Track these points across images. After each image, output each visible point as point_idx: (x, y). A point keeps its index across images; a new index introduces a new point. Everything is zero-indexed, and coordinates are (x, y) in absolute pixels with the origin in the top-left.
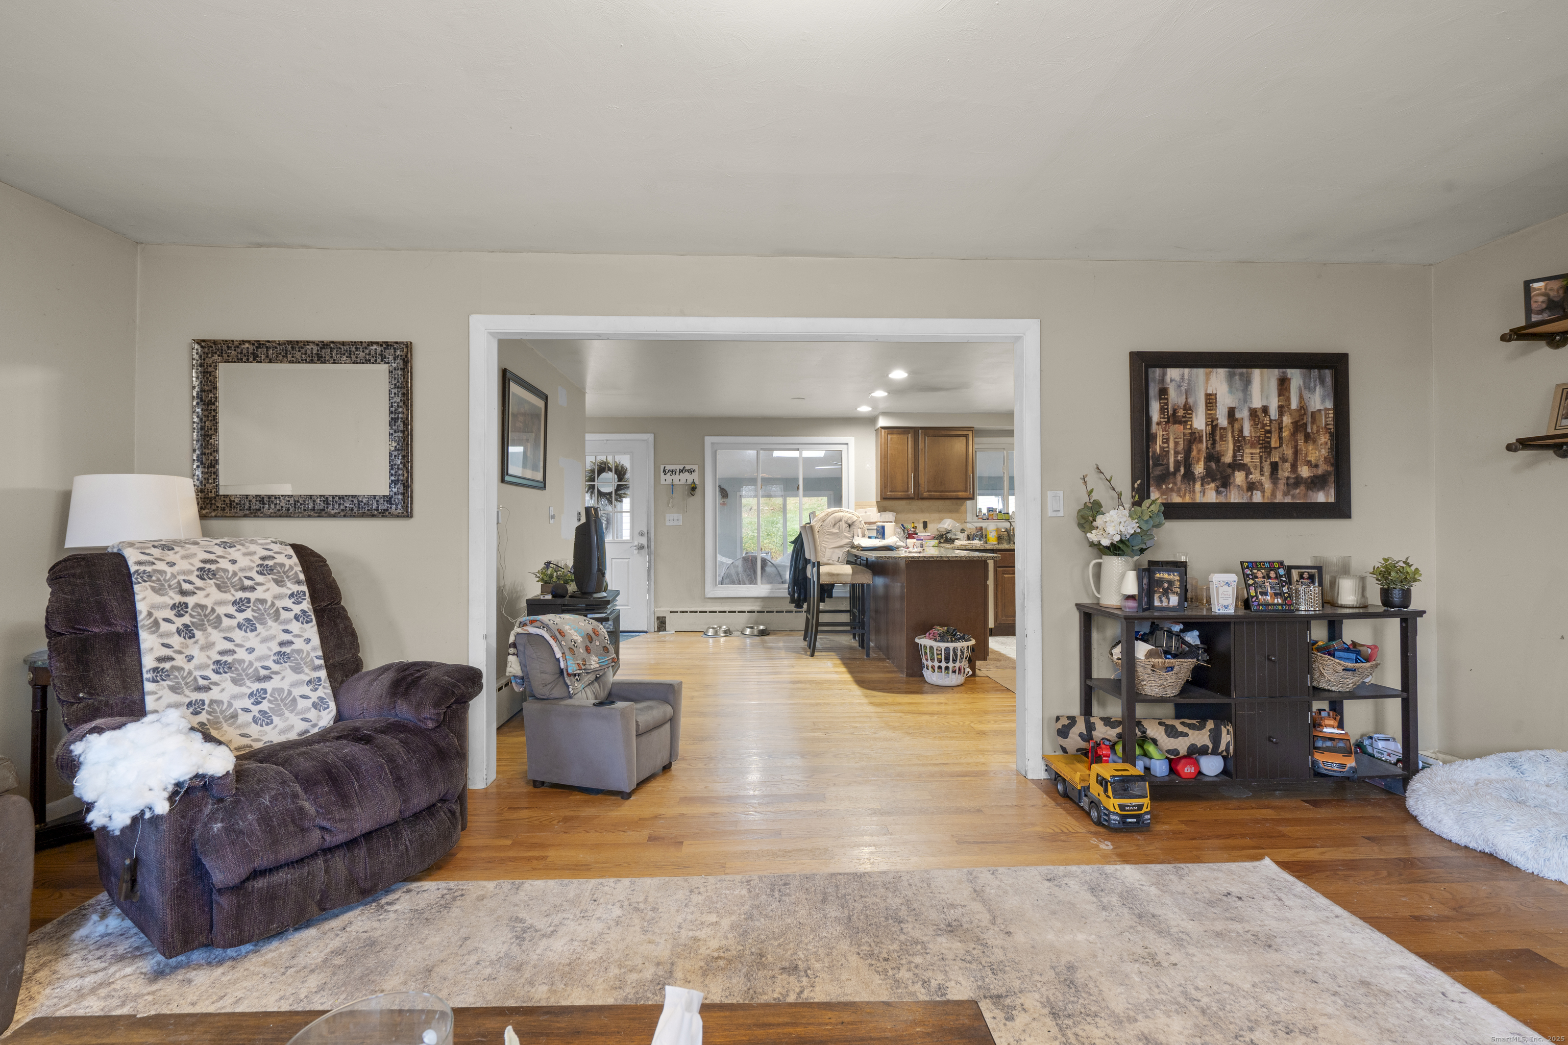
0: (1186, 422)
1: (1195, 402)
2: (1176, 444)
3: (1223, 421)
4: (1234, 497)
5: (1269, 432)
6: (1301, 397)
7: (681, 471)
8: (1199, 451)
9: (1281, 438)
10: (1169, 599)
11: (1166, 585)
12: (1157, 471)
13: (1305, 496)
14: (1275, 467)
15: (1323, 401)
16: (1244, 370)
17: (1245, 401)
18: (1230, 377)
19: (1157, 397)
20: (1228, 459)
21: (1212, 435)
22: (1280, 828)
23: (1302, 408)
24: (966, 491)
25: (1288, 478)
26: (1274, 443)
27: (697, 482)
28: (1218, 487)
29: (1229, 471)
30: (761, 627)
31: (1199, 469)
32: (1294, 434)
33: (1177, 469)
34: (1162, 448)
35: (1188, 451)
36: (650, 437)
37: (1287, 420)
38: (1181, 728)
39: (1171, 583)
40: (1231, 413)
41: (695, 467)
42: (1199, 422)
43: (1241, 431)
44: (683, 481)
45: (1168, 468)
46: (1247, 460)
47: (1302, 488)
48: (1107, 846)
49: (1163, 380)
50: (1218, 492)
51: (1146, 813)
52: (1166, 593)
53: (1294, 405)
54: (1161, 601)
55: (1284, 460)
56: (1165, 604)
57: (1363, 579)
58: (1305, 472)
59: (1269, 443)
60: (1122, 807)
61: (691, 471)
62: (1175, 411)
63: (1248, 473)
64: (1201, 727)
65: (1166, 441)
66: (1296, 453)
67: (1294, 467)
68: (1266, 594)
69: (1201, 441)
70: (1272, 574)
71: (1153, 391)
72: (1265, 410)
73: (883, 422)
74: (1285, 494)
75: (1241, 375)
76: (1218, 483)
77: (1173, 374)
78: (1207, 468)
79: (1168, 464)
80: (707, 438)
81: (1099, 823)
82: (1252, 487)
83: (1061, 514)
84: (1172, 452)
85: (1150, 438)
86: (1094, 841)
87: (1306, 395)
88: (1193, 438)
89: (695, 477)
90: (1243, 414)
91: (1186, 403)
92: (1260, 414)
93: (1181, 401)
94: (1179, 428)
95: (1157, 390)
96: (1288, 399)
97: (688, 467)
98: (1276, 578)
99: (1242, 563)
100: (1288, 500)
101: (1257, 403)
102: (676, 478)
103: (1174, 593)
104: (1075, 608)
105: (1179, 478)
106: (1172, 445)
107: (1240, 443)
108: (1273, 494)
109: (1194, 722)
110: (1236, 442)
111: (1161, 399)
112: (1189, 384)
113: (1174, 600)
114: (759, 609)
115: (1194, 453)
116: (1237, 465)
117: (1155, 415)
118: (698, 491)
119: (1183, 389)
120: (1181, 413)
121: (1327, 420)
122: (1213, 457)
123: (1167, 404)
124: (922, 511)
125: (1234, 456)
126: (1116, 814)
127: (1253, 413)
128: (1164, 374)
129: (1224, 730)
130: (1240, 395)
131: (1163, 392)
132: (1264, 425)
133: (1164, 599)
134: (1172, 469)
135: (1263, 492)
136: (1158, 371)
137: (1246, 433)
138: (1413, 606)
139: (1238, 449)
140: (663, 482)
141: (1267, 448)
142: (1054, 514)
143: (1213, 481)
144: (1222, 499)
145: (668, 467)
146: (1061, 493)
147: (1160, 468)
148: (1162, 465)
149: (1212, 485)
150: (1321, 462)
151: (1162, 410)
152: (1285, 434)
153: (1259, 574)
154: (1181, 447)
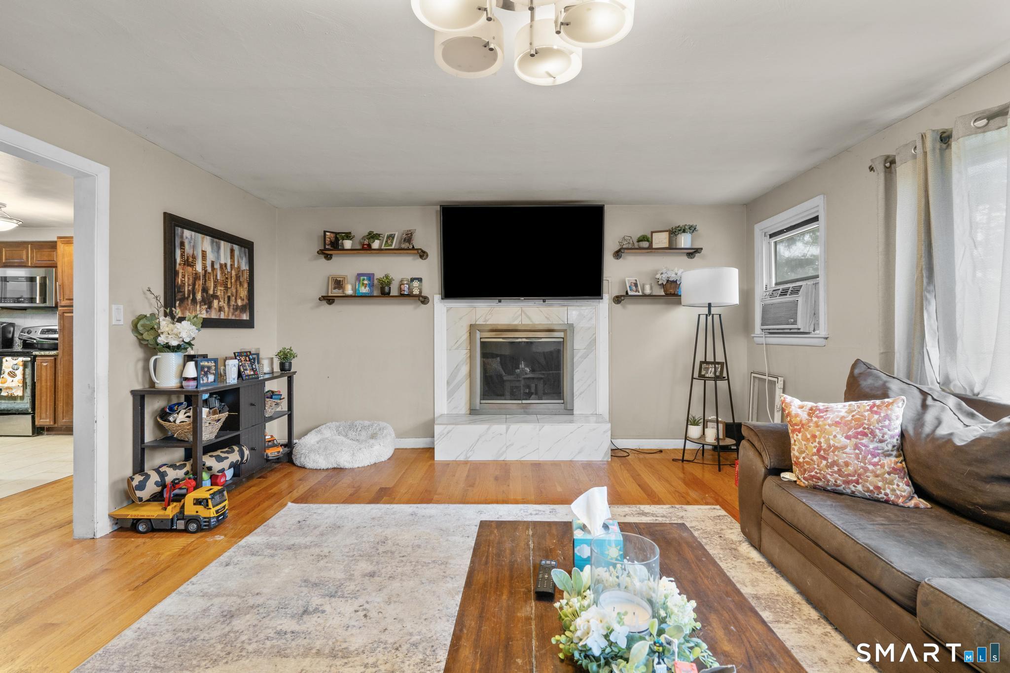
0: (193, 266)
1: (197, 255)
2: (189, 278)
3: (209, 269)
4: (214, 315)
5: (227, 278)
6: (238, 262)
8: (199, 285)
9: (231, 283)
10: (208, 378)
11: (206, 369)
12: (179, 296)
13: (240, 316)
14: (229, 298)
15: (245, 266)
16: (218, 240)
17: (218, 259)
18: (212, 242)
19: (179, 246)
20: (211, 292)
21: (205, 276)
23: (239, 267)
25: (233, 305)
26: (229, 286)
28: (207, 308)
29: (212, 299)
31: (199, 297)
32: (236, 281)
33: (189, 296)
34: (182, 281)
35: (194, 285)
37: (234, 273)
38: (223, 455)
39: (209, 368)
40: (213, 264)
42: (199, 268)
43: (216, 276)
45: (184, 294)
46: (219, 293)
47: (238, 311)
48: (219, 538)
49: (182, 237)
50: (207, 312)
51: (227, 509)
52: (206, 374)
53: (236, 266)
54: (204, 380)
55: (233, 296)
56: (206, 381)
57: (272, 359)
58: (240, 303)
59: (227, 284)
60: (217, 512)
62: (188, 258)
63: (219, 301)
64: (233, 451)
65: (184, 276)
66: (237, 291)
67: (236, 299)
68: (246, 370)
69: (200, 279)
70: (247, 359)
71: (177, 243)
72: (226, 265)
74: (233, 315)
75: (216, 242)
76: (207, 305)
77: (187, 233)
78: (202, 296)
79: (184, 292)
81: (200, 529)
82: (220, 309)
83: (122, 323)
84: (187, 284)
85: (176, 273)
86: (210, 540)
87: (240, 261)
88: (196, 277)
90: (217, 266)
91: (193, 254)
92: (223, 267)
93: (191, 252)
94: (190, 269)
95: (179, 242)
96: (234, 262)
98: (249, 361)
99: (234, 353)
100: (233, 318)
101: (223, 262)
103: (211, 374)
104: (130, 394)
105: (190, 301)
106: (186, 280)
107: (216, 281)
108: (228, 315)
109: (227, 449)
110: (215, 282)
111: (181, 249)
112: (194, 243)
113: (211, 378)
115: (197, 286)
116: (215, 296)
117: (178, 259)
119: (192, 244)
120: (191, 260)
121: (246, 275)
122: (205, 290)
123: (184, 252)
125: (214, 290)
126: (213, 517)
127: (221, 265)
128: (183, 233)
129: (244, 449)
130: (216, 254)
131: (182, 244)
132: (225, 274)
133: (205, 378)
134: (186, 296)
135: (225, 313)
136: (180, 229)
137: (219, 278)
138: (292, 370)
139: (215, 286)
141: (226, 288)
142: (118, 323)
143: (205, 304)
144: (209, 315)
146: (121, 307)
147: (181, 294)
148: (181, 292)
149: (205, 307)
150: (245, 298)
151: (182, 255)
152: (233, 281)
153: (243, 359)
154: (191, 282)
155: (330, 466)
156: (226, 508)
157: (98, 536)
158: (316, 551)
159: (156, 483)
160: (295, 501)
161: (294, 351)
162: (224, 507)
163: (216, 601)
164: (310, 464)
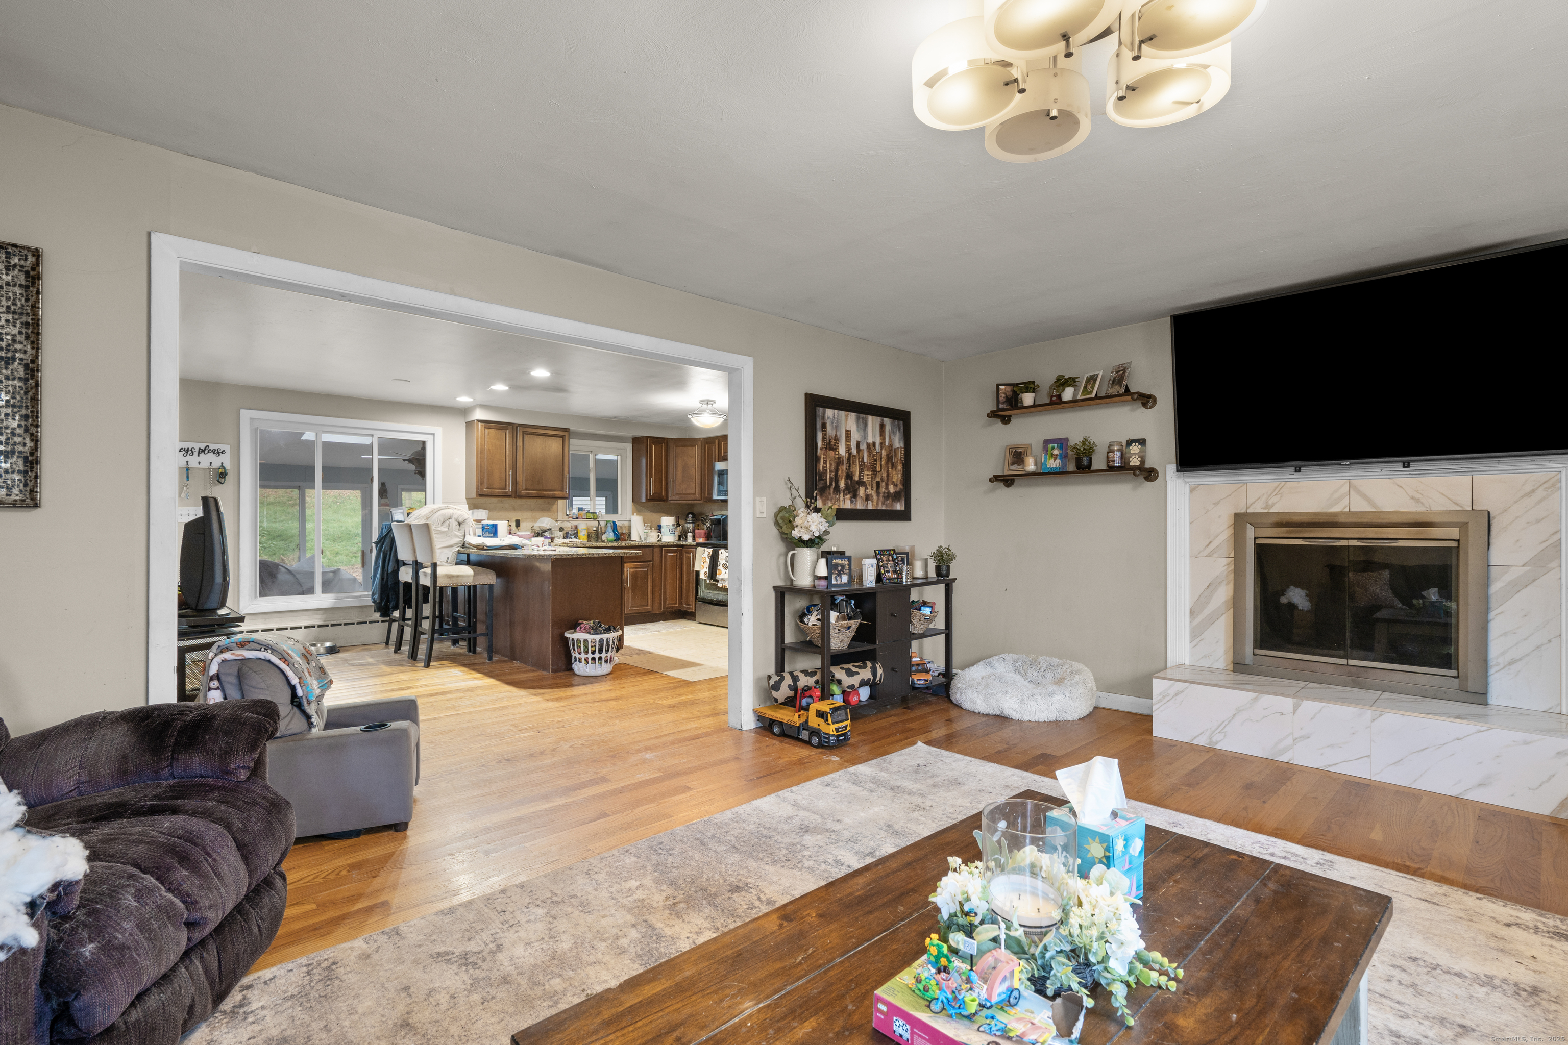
0: (836, 449)
1: (840, 435)
2: (831, 464)
3: (854, 451)
4: (860, 505)
5: (875, 460)
6: (890, 438)
7: (201, 451)
8: (842, 471)
9: (881, 465)
10: (841, 578)
11: (840, 568)
12: (820, 485)
13: (892, 505)
14: (878, 484)
15: (899, 443)
16: (864, 416)
17: (865, 438)
18: (858, 419)
19: (821, 428)
20: (856, 478)
21: (849, 459)
22: (908, 725)
23: (891, 445)
24: (562, 490)
25: (884, 493)
26: (878, 469)
27: (227, 466)
28: (851, 498)
29: (857, 486)
30: (328, 644)
31: (842, 484)
32: (887, 463)
33: (831, 484)
34: (823, 467)
35: (837, 470)
37: (884, 453)
38: (854, 669)
39: (843, 566)
40: (858, 444)
41: (229, 448)
42: (842, 451)
43: (863, 458)
44: (206, 465)
45: (826, 482)
46: (865, 479)
47: (890, 500)
48: (835, 758)
49: (823, 417)
50: (852, 502)
51: (849, 731)
52: (839, 574)
53: (887, 444)
54: (837, 580)
55: (883, 481)
56: (839, 582)
57: (926, 560)
58: (892, 489)
59: (876, 468)
60: (837, 730)
61: (217, 452)
62: (830, 441)
63: (866, 489)
64: (865, 667)
65: (825, 462)
66: (888, 475)
67: (887, 485)
68: (888, 572)
69: (843, 464)
70: (890, 558)
71: (819, 425)
72: (874, 444)
73: (479, 415)
74: (883, 504)
75: (863, 418)
76: (852, 495)
77: (829, 413)
78: (846, 484)
79: (826, 479)
80: (243, 412)
81: (820, 746)
82: (868, 498)
83: (764, 515)
84: (829, 471)
85: (817, 459)
86: (825, 758)
87: (893, 437)
88: (839, 461)
89: (226, 460)
90: (863, 447)
91: (836, 436)
92: (871, 447)
93: (833, 434)
94: (832, 453)
95: (821, 424)
96: (884, 439)
97: (212, 447)
98: (893, 561)
99: (875, 551)
100: (884, 508)
101: (870, 441)
102: (193, 460)
103: (845, 574)
104: (772, 590)
105: (832, 490)
106: (828, 465)
107: (862, 465)
108: (877, 504)
109: (859, 664)
110: (860, 466)
111: (823, 431)
112: (837, 422)
113: (845, 579)
114: (321, 623)
115: (840, 472)
116: (861, 483)
117: (820, 444)
118: (230, 478)
119: (834, 424)
120: (833, 442)
121: (901, 454)
122: (849, 476)
123: (826, 435)
124: (514, 509)
125: (860, 476)
126: (833, 735)
127: (868, 445)
128: (824, 413)
129: (878, 666)
130: (862, 433)
131: (824, 426)
132: (874, 456)
133: (838, 578)
134: (828, 484)
135: (873, 502)
136: (821, 409)
137: (865, 460)
138: (951, 577)
139: (861, 471)
141: (875, 472)
142: (761, 515)
143: (849, 493)
144: (853, 507)
145: (180, 445)
146: (764, 499)
147: (822, 482)
148: (823, 480)
149: (849, 496)
150: (899, 483)
151: (824, 439)
152: (883, 462)
153: (884, 559)
154: (833, 468)
155: (991, 712)
156: (848, 729)
157: (745, 728)
158: (918, 800)
159: (789, 686)
160: (929, 743)
161: (954, 550)
162: (846, 727)
163: (802, 813)
164: (967, 705)
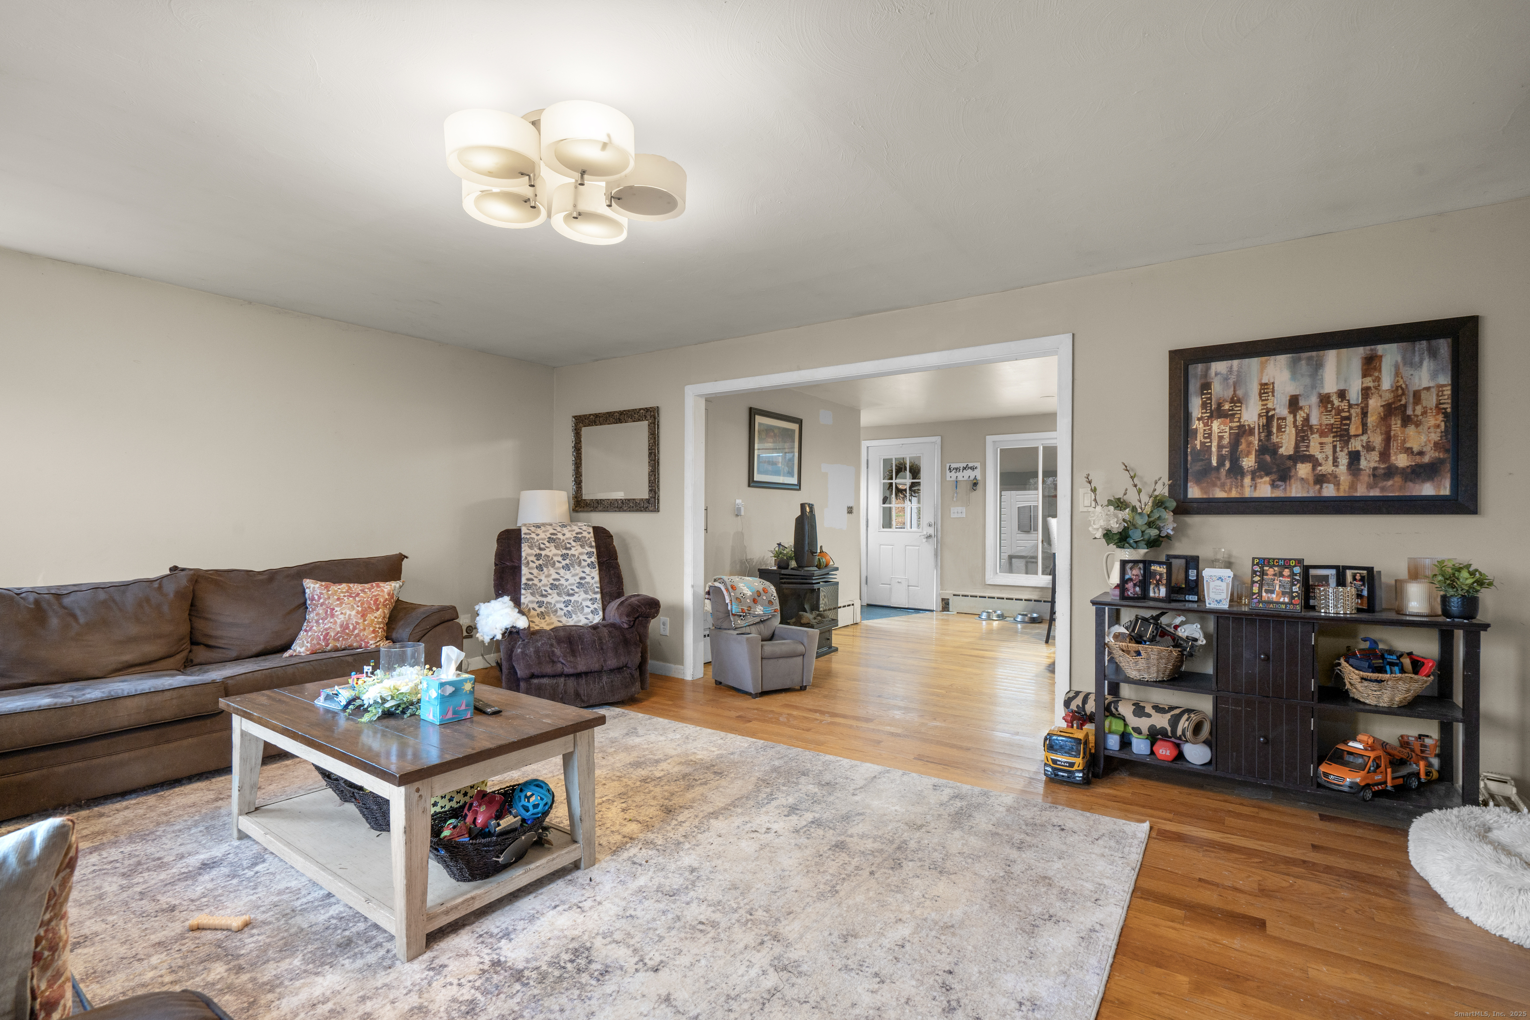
0: (1233, 415)
1: (1246, 394)
2: (1221, 437)
3: (1282, 412)
4: (1295, 491)
5: (1348, 418)
6: (1399, 375)
7: (964, 468)
8: (1249, 444)
9: (1364, 424)
12: (1196, 467)
13: (1403, 488)
14: (1354, 457)
15: (1434, 375)
16: (1314, 354)
17: (1313, 387)
18: (1296, 362)
19: (1199, 392)
20: (1288, 450)
21: (1267, 427)
23: (1401, 386)
25: (1375, 469)
26: (1354, 430)
27: (979, 478)
28: (1273, 481)
29: (1290, 463)
30: (1035, 615)
31: (1249, 462)
32: (1385, 418)
33: (1221, 464)
34: (1202, 444)
35: (1235, 445)
36: (938, 439)
37: (1375, 403)
39: (1161, 575)
40: (1294, 400)
41: (977, 465)
42: (1251, 415)
43: (1307, 419)
44: (966, 478)
45: (1210, 463)
46: (1314, 450)
47: (1398, 479)
49: (1206, 374)
50: (1273, 485)
52: (1158, 584)
53: (1387, 385)
54: (1155, 592)
55: (1369, 448)
56: (1157, 595)
58: (1401, 461)
59: (1347, 430)
61: (973, 468)
62: (1219, 405)
63: (1316, 465)
65: (1208, 436)
66: (1388, 439)
67: (1385, 455)
68: (1272, 592)
69: (1251, 434)
70: (1286, 572)
71: (1193, 388)
72: (1342, 394)
74: (1370, 487)
75: (1309, 359)
76: (1274, 477)
77: (1219, 367)
78: (1260, 462)
79: (1210, 459)
80: (988, 437)
82: (1320, 479)
84: (1215, 447)
85: (1189, 434)
87: (1406, 371)
88: (1243, 431)
89: (977, 473)
90: (1310, 401)
91: (1234, 396)
92: (1335, 399)
93: (1228, 394)
94: (1224, 422)
95: (1198, 385)
96: (1378, 379)
97: (970, 465)
98: (1291, 576)
99: (1253, 559)
100: (1375, 493)
101: (1330, 389)
102: (961, 475)
103: (1163, 585)
105: (1222, 473)
106: (1215, 439)
107: (1304, 432)
108: (1353, 486)
110: (1299, 431)
111: (1201, 394)
112: (1239, 376)
113: (1162, 591)
114: (1036, 598)
115: (1243, 447)
116: (1299, 456)
117: (1195, 412)
118: (980, 486)
119: (1231, 382)
120: (1227, 406)
121: (1440, 398)
122: (1267, 449)
123: (1210, 399)
125: (1297, 447)
126: (1049, 766)
127: (1325, 400)
128: (1208, 369)
130: (1307, 381)
131: (1206, 386)
132: (1340, 411)
133: (1156, 590)
134: (1214, 463)
135: (1337, 485)
136: (1200, 367)
137: (1314, 421)
139: (1302, 439)
140: (948, 479)
141: (1343, 435)
142: (1085, 509)
143: (1267, 474)
144: (1279, 493)
145: (954, 466)
147: (1200, 463)
148: (1202, 460)
149: (1267, 479)
150: (1430, 449)
151: (1204, 405)
152: (1372, 420)
154: (1226, 441)
156: (1076, 768)
162: (1072, 765)
